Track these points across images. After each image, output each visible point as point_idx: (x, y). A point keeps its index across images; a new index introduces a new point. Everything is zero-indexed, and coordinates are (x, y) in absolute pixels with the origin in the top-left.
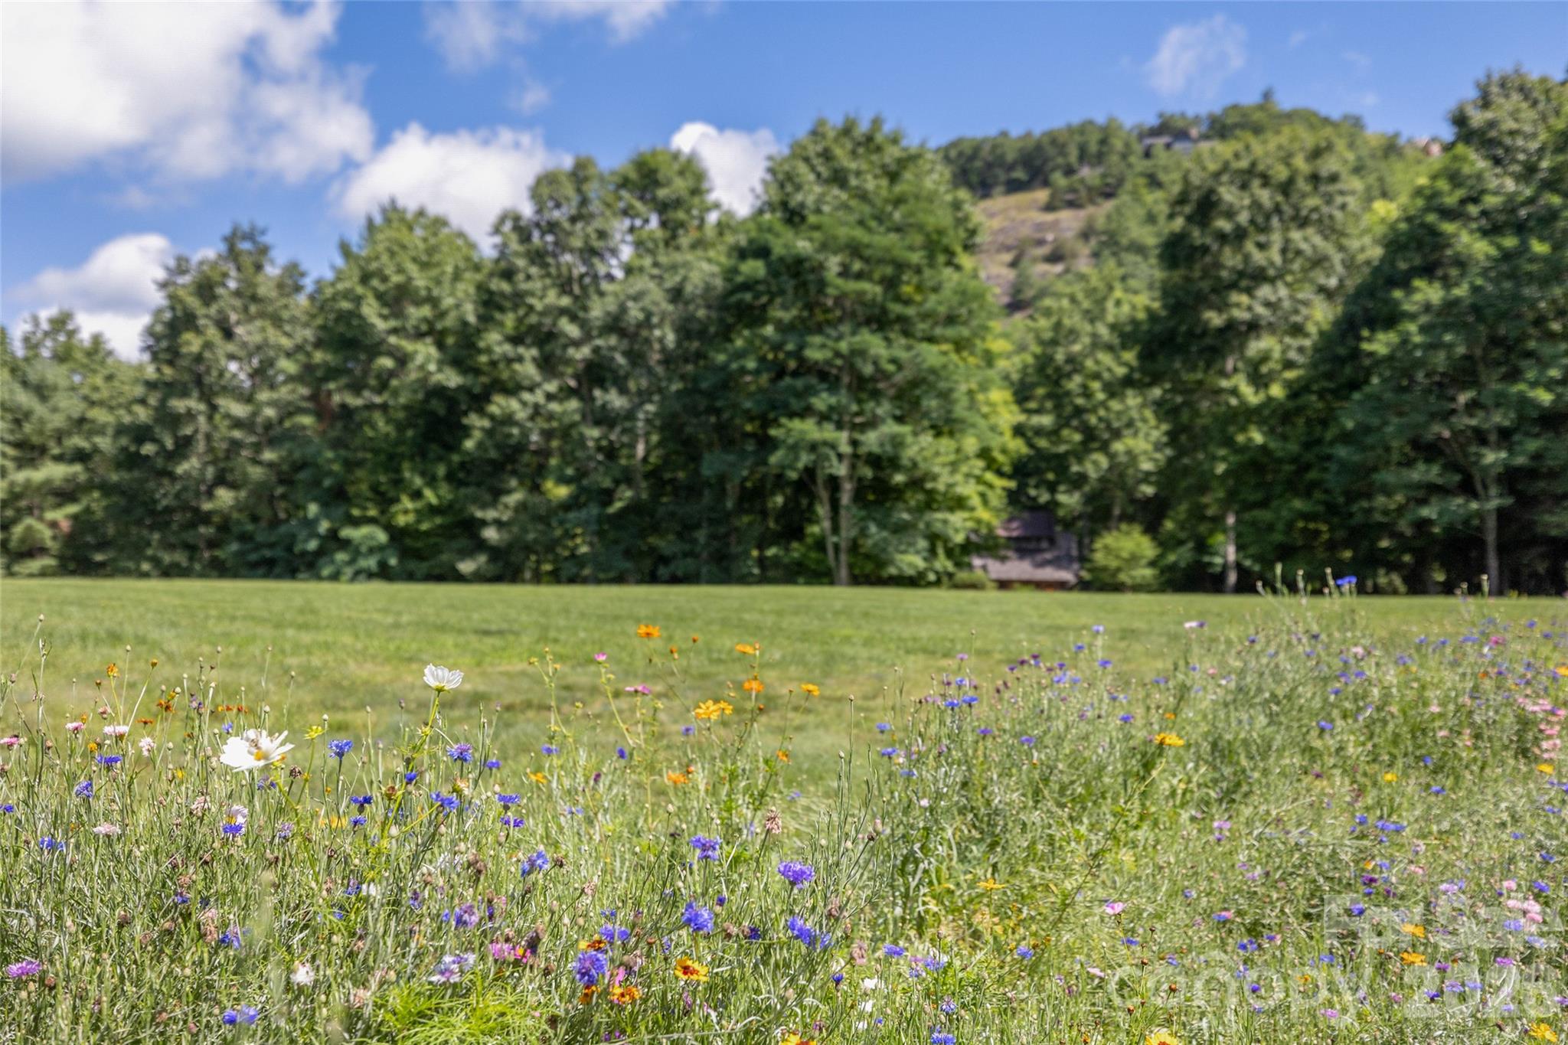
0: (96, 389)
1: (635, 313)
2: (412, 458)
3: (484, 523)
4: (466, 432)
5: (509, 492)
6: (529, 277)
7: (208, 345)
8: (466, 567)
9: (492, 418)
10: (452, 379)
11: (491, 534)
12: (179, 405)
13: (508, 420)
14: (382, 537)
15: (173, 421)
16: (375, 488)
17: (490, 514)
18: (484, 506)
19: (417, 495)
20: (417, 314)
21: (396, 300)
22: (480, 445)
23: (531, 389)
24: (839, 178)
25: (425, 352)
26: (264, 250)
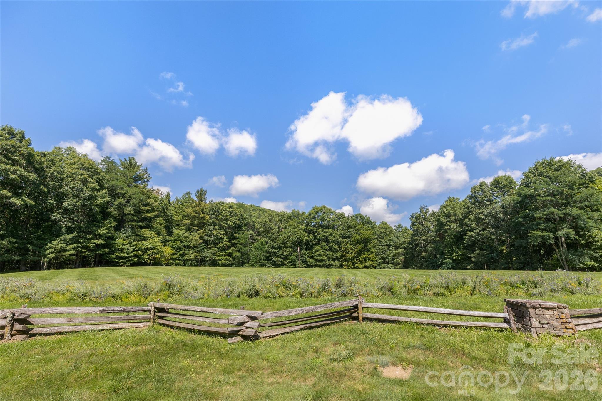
0: (406, 236)
1: (493, 212)
2: (455, 245)
3: (471, 257)
4: (464, 239)
5: (476, 251)
6: (472, 208)
7: (418, 228)
8: (469, 267)
9: (469, 236)
10: (460, 229)
11: (473, 259)
12: (415, 238)
13: (472, 236)
14: (451, 261)
15: (414, 241)
16: (448, 251)
17: (472, 255)
18: (470, 254)
19: (457, 252)
20: (452, 218)
21: (448, 216)
22: (467, 242)
23: (476, 230)
24: (541, 174)
25: (454, 225)
26: (427, 209)
